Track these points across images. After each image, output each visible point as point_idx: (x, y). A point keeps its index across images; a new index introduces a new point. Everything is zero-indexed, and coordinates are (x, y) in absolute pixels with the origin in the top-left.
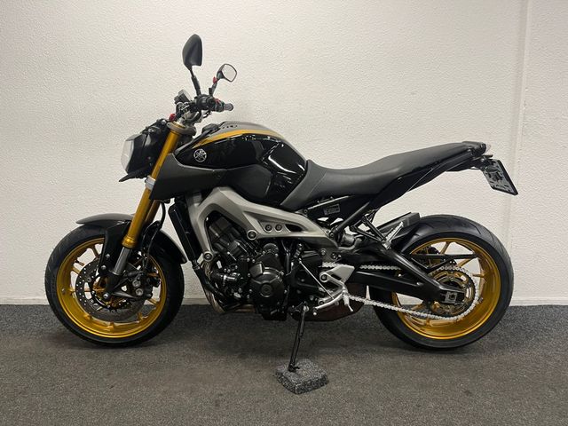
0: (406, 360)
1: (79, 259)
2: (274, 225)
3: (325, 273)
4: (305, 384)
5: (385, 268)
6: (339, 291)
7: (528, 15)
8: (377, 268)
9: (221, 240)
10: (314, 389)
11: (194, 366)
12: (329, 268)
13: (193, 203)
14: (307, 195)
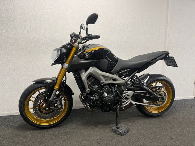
0: (147, 121)
1: (33, 96)
2: (108, 79)
3: (125, 94)
4: (125, 132)
5: (142, 91)
6: (129, 100)
7: (169, 13)
8: (140, 92)
9: (92, 85)
10: (127, 133)
11: (82, 131)
12: (126, 93)
13: (82, 73)
14: (118, 69)
